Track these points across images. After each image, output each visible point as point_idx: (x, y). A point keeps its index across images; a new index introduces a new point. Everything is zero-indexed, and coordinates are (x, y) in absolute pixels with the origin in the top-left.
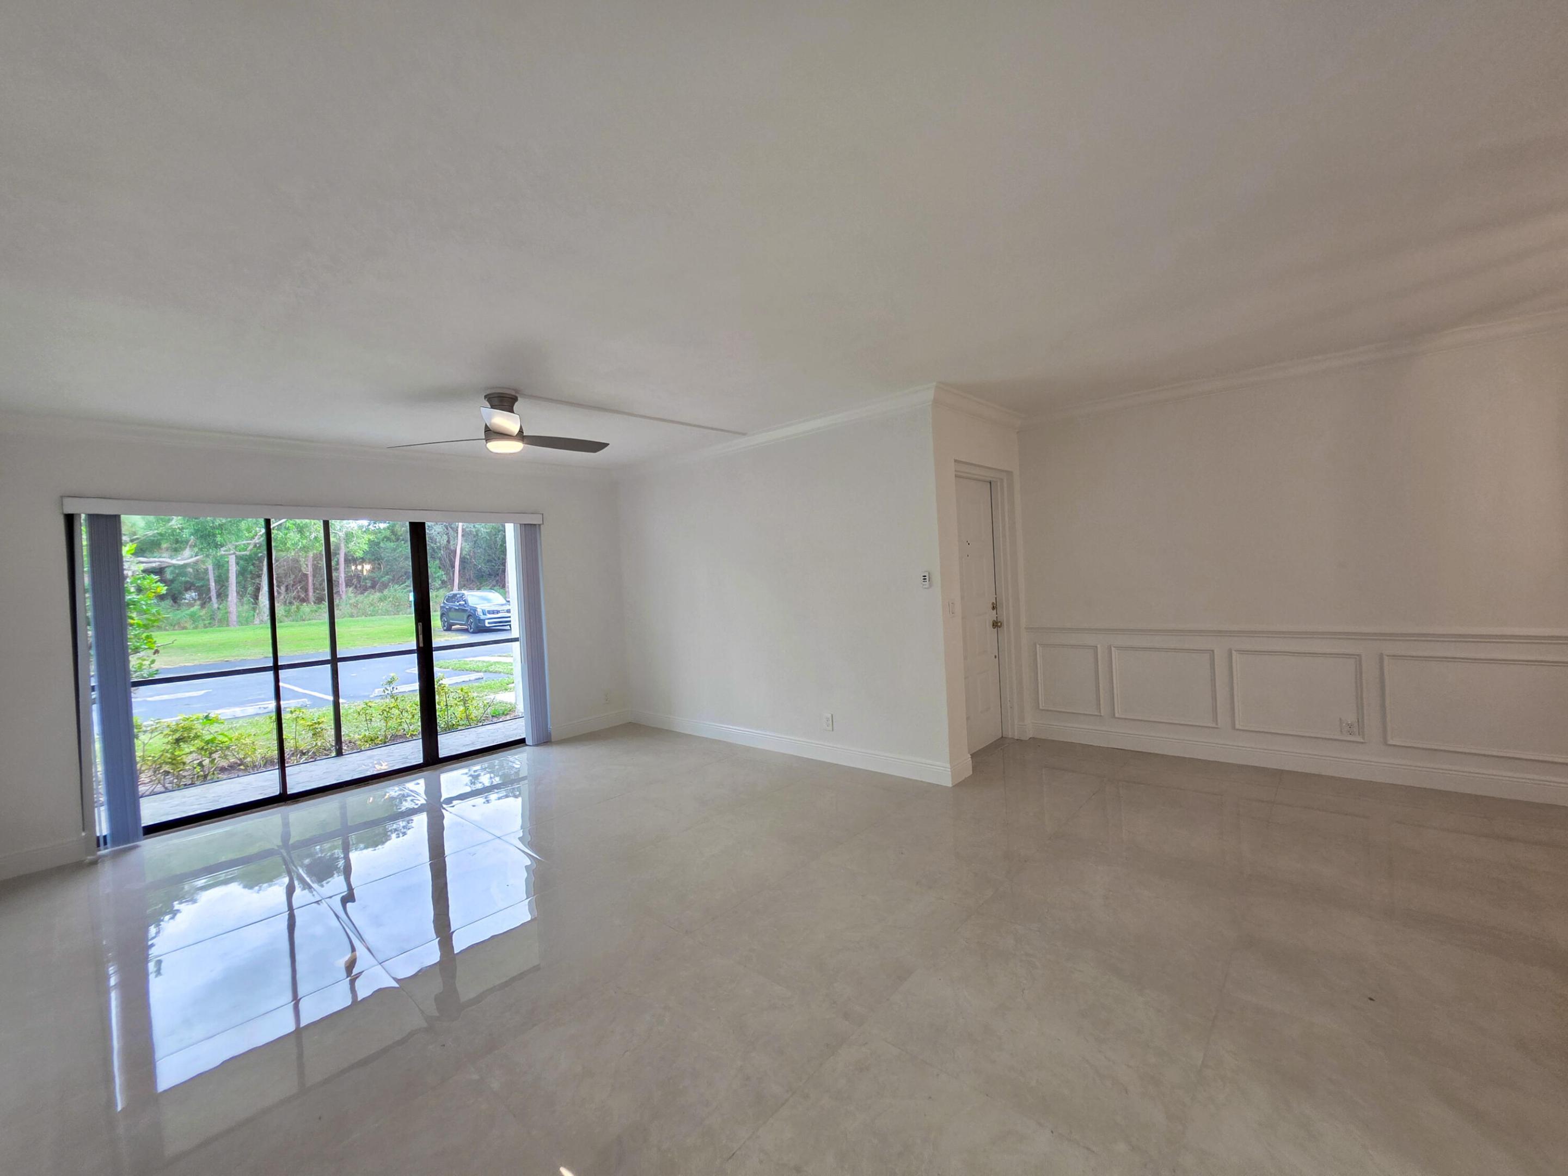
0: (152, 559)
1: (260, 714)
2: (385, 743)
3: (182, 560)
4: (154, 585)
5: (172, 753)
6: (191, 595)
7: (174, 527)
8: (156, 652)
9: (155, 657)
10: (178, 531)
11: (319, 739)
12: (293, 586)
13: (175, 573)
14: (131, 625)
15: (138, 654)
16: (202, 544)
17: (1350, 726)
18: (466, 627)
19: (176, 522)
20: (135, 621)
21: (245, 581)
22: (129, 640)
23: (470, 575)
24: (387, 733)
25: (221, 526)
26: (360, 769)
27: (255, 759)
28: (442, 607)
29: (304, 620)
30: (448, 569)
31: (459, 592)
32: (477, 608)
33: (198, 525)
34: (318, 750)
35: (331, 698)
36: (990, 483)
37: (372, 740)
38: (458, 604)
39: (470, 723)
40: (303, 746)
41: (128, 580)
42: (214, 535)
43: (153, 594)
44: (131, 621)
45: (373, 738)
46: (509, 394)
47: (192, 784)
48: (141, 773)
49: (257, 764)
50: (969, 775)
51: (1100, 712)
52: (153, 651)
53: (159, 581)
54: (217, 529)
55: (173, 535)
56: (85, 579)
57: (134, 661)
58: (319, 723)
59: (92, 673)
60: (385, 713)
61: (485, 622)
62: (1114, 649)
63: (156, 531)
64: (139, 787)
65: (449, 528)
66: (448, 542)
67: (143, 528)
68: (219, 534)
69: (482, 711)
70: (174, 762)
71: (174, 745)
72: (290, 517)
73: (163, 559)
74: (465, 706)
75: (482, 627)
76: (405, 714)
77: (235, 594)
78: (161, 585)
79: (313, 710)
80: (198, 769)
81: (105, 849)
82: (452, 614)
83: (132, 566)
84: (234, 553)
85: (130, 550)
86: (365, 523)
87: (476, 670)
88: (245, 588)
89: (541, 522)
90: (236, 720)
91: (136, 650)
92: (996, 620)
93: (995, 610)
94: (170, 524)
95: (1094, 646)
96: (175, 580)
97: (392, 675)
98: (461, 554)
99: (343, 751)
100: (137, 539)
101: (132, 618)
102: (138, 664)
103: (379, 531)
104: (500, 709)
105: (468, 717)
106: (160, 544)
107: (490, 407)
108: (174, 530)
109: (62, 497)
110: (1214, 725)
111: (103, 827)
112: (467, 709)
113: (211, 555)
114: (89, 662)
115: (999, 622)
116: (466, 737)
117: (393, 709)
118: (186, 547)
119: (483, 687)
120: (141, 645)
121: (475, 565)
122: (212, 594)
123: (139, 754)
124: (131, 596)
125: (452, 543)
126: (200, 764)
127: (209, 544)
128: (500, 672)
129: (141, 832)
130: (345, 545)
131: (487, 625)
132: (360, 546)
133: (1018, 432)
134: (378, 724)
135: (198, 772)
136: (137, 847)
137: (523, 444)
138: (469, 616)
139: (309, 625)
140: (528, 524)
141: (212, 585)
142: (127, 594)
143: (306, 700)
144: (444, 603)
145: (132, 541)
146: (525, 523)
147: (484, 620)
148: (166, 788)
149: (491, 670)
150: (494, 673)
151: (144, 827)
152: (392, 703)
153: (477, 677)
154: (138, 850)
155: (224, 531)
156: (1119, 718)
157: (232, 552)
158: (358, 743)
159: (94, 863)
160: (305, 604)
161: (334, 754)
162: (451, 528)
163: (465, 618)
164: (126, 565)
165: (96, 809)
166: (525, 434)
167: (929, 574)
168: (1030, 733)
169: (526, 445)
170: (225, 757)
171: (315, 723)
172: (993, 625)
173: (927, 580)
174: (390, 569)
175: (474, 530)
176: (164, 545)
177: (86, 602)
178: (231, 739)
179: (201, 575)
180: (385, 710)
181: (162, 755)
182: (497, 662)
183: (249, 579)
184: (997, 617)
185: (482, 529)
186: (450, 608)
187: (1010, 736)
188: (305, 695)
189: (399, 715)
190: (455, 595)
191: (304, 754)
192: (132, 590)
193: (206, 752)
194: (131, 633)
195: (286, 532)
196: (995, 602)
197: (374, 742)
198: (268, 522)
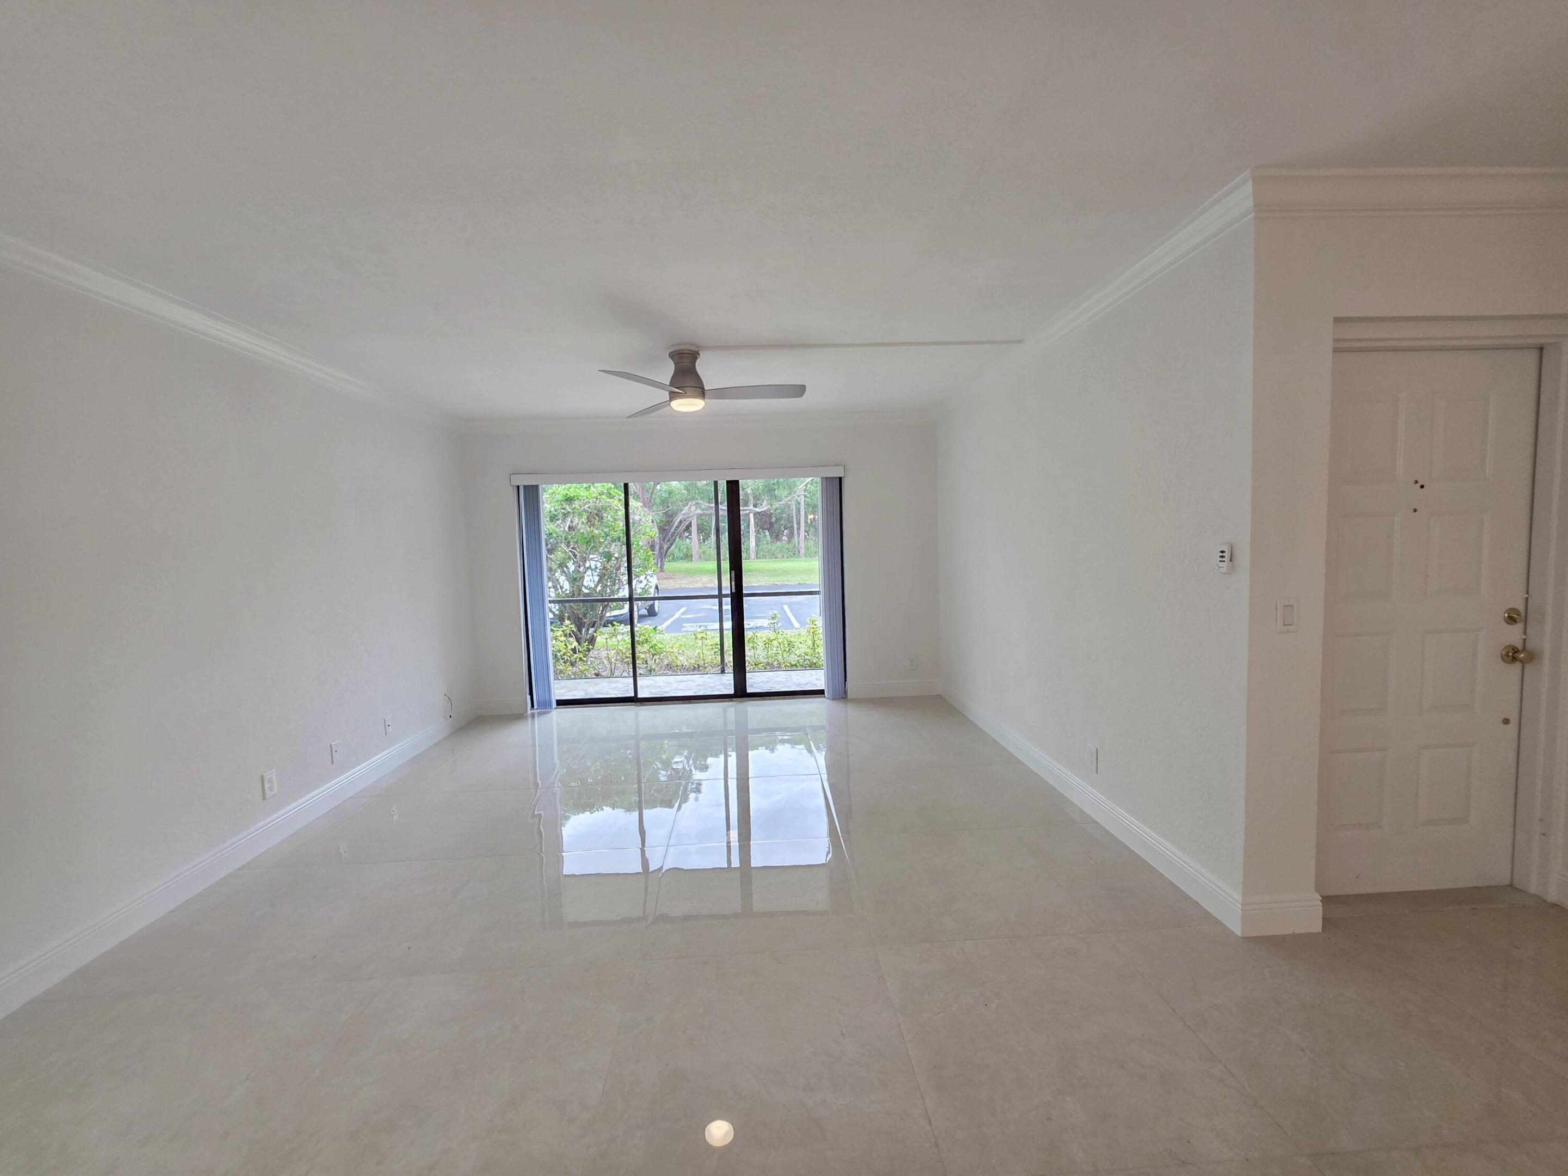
36: (1538, 347)
81: (535, 710)
89: (843, 475)
92: (1516, 645)
93: (1519, 625)
109: (510, 475)
115: (1528, 651)
140: (830, 477)
146: (826, 476)
151: (557, 701)
161: (720, 672)
167: (1231, 548)
172: (1510, 655)
173: (1227, 559)
184: (1522, 641)
196: (1520, 608)
198: (626, 486)
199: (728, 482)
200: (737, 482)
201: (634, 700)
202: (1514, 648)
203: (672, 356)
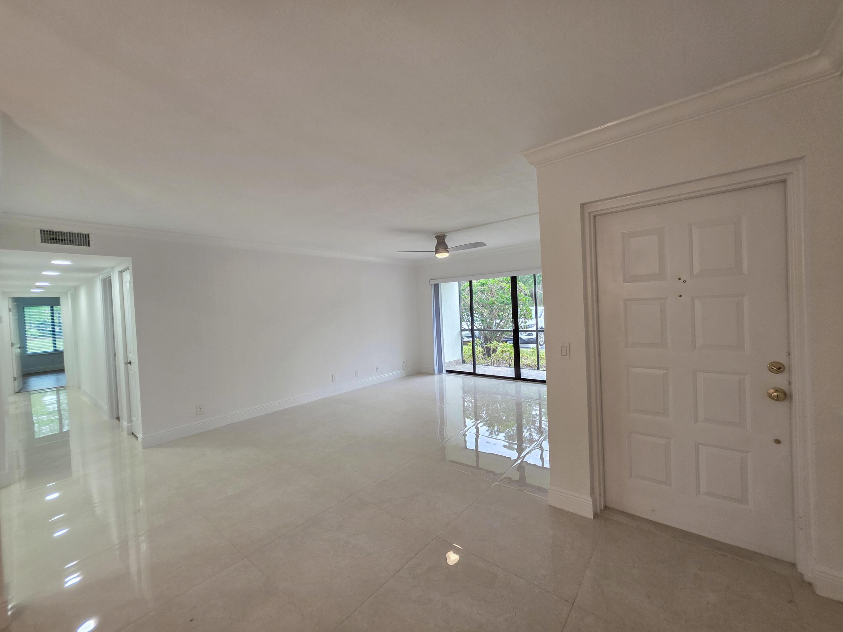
36: (784, 182)
81: (437, 372)
109: (430, 280)
111: (435, 367)
129: (445, 370)
165: (435, 362)
202: (777, 389)
203: (436, 237)
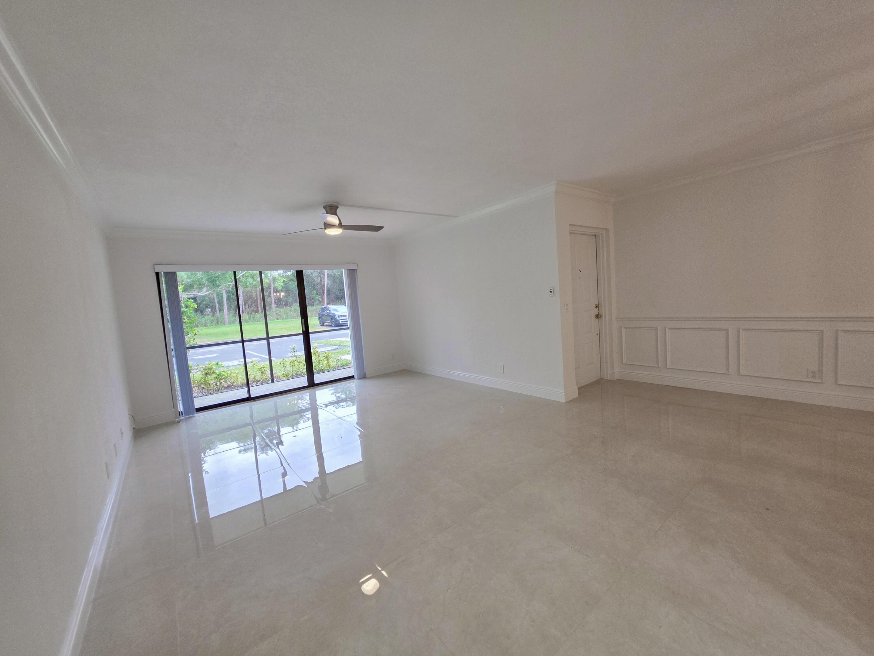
0: (191, 293)
1: (239, 365)
2: (293, 377)
3: (203, 293)
4: (192, 304)
5: (205, 379)
6: (208, 310)
7: (198, 277)
8: (195, 334)
9: (195, 337)
10: (200, 279)
11: (264, 375)
12: (251, 305)
13: (201, 300)
14: (185, 323)
15: (188, 336)
16: (211, 285)
17: (813, 373)
18: (330, 324)
19: (199, 275)
20: (186, 321)
21: (230, 303)
22: (184, 329)
23: (332, 298)
24: (293, 373)
25: (218, 276)
26: (281, 388)
27: (238, 383)
28: (319, 314)
29: (257, 322)
30: (321, 295)
31: (327, 306)
32: (335, 314)
33: (209, 276)
34: (264, 380)
35: (268, 357)
36: (596, 236)
37: (286, 376)
38: (326, 312)
39: (329, 369)
40: (258, 378)
41: (182, 302)
42: (216, 281)
43: (192, 308)
44: (185, 321)
45: (287, 375)
46: (335, 205)
47: (214, 393)
48: (193, 388)
49: (239, 385)
50: (576, 397)
51: (658, 365)
52: (194, 334)
53: (194, 302)
54: (217, 277)
55: (199, 281)
56: (166, 302)
57: (187, 339)
58: (263, 368)
59: (172, 344)
60: (292, 363)
61: (339, 321)
62: (668, 329)
63: (191, 280)
64: (193, 394)
65: (321, 274)
66: (321, 280)
67: (186, 279)
68: (218, 280)
69: (335, 363)
70: (205, 383)
71: (205, 376)
72: (248, 270)
73: (195, 293)
74: (327, 361)
75: (338, 324)
76: (301, 364)
77: (226, 309)
78: (195, 304)
79: (262, 363)
80: (216, 386)
81: (183, 417)
82: (324, 318)
83: (183, 296)
84: (225, 289)
85: (182, 288)
86: (281, 272)
87: (335, 345)
88: (231, 306)
89: (357, 268)
90: (230, 367)
91: (188, 334)
92: (598, 314)
93: (598, 308)
94: (197, 276)
95: (655, 328)
96: (201, 303)
97: (294, 345)
98: (327, 286)
99: (274, 381)
100: (184, 284)
101: (185, 319)
102: (189, 340)
103: (288, 276)
104: (344, 363)
105: (329, 366)
106: (193, 286)
107: (325, 212)
108: (199, 279)
109: (154, 265)
110: (726, 372)
111: (181, 409)
112: (328, 362)
113: (215, 290)
114: (170, 340)
115: (600, 315)
116: (328, 375)
117: (296, 362)
118: (204, 288)
119: (338, 353)
120: (189, 331)
121: (334, 292)
122: (217, 309)
123: (192, 379)
124: (183, 309)
125: (323, 281)
126: (216, 385)
127: (214, 285)
128: (346, 346)
129: (195, 410)
130: (273, 284)
131: (341, 323)
132: (279, 284)
133: (613, 205)
134: (289, 369)
135: (215, 388)
136: (194, 416)
137: (342, 229)
138: (332, 318)
139: (259, 324)
140: (351, 270)
141: (217, 305)
142: (182, 308)
143: (258, 358)
144: (320, 312)
145: (182, 285)
146: (349, 269)
147: (339, 320)
148: (204, 395)
149: (342, 345)
150: (343, 346)
151: (196, 409)
152: (294, 359)
153: (335, 348)
154: (194, 418)
155: (219, 279)
156: (669, 368)
157: (223, 289)
158: (281, 377)
159: (179, 422)
160: (257, 314)
161: (270, 382)
162: (322, 273)
163: (330, 319)
164: (180, 296)
165: (178, 402)
166: (342, 225)
167: (553, 289)
168: (617, 376)
169: (344, 230)
170: (226, 382)
171: (262, 367)
172: (596, 317)
173: (552, 292)
174: (294, 295)
175: (332, 274)
176: (195, 287)
177: (167, 311)
178: (227, 374)
179: (212, 301)
180: (292, 362)
181: (201, 380)
182: (345, 341)
183: (232, 302)
184: (599, 312)
185: (337, 273)
186: (323, 315)
187: (605, 378)
188: (258, 356)
189: (298, 364)
190: (325, 308)
191: (258, 381)
192: (184, 306)
193: (218, 379)
194: (185, 326)
195: (246, 278)
196: (598, 304)
197: (287, 377)
198: (235, 273)
199: (296, 271)
200: (302, 271)
201: (249, 399)
203: (325, 207)
